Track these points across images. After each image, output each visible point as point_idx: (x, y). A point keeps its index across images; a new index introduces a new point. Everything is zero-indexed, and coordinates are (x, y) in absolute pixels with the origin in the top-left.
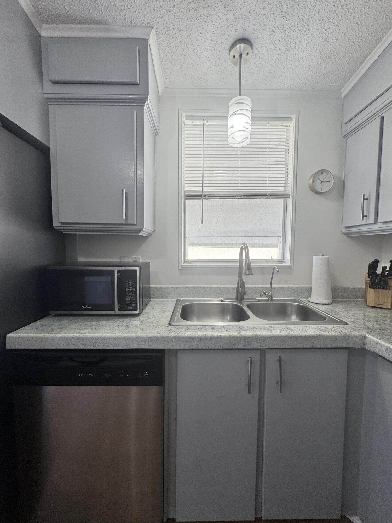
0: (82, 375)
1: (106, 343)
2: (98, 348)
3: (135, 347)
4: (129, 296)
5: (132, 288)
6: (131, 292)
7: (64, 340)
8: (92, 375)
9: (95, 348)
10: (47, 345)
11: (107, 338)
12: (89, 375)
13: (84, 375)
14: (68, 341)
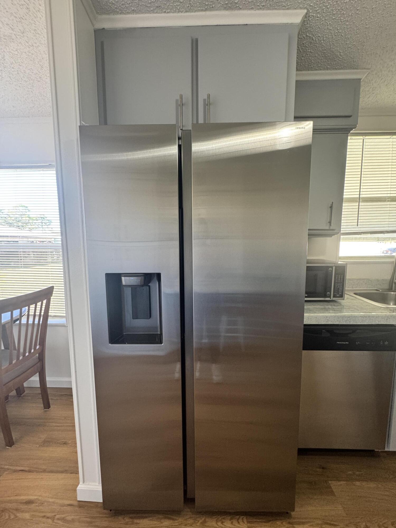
0: (339, 343)
1: (356, 320)
2: (349, 323)
3: (377, 323)
4: (337, 286)
5: (340, 280)
6: (339, 283)
7: (325, 317)
8: (346, 343)
9: (347, 324)
10: (312, 321)
11: (356, 317)
12: (344, 343)
13: (341, 343)
14: (327, 319)
